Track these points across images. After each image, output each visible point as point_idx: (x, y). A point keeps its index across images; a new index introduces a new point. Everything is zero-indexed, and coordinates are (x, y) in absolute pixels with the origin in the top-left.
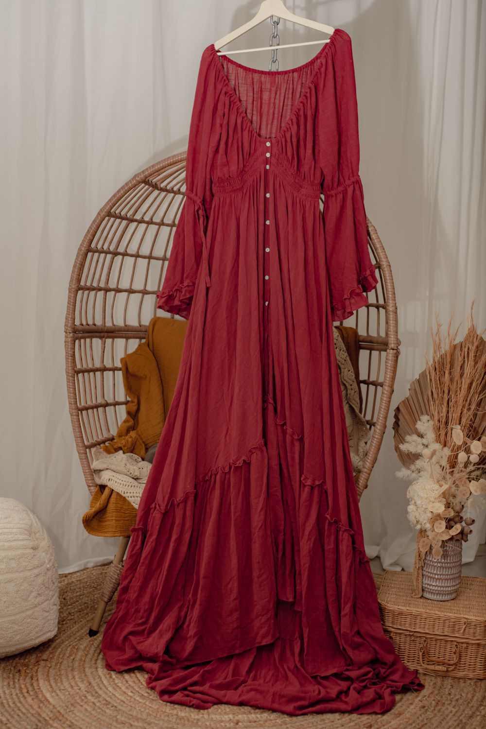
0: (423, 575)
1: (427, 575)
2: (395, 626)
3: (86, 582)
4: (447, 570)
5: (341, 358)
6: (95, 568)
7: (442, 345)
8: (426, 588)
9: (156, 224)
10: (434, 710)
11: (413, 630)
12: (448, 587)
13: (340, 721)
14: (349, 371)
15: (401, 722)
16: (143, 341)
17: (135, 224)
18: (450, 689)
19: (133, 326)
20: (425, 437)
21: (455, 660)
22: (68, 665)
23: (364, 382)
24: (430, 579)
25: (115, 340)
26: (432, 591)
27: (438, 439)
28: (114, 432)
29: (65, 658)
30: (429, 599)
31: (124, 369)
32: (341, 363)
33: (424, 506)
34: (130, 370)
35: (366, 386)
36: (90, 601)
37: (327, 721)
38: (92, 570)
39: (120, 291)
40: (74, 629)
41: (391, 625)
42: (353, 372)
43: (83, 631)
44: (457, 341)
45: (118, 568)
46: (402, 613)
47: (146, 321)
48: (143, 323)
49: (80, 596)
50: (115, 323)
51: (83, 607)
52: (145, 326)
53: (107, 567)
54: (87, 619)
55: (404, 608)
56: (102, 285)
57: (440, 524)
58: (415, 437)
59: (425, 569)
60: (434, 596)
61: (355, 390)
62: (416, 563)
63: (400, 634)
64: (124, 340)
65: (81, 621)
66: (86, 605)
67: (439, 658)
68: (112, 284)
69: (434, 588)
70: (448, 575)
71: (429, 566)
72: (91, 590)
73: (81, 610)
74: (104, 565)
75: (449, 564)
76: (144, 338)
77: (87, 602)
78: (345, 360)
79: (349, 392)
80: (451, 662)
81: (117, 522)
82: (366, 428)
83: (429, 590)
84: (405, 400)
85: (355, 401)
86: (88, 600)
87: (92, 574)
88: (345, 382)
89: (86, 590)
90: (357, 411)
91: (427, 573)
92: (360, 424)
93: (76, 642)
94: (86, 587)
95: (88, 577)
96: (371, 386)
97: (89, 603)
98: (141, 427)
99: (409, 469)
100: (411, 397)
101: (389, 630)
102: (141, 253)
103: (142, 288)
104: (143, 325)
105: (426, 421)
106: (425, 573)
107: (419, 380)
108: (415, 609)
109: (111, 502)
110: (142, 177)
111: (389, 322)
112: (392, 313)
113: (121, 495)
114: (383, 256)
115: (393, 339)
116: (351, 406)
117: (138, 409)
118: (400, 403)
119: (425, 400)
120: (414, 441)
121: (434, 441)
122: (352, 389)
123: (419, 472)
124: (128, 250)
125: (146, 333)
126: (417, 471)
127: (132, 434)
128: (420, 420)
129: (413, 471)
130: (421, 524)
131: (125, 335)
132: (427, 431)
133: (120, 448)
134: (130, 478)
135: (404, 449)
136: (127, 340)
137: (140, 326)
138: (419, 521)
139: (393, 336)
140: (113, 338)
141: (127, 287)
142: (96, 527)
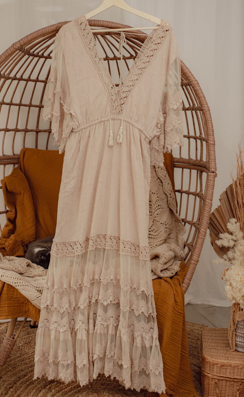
0: (236, 335)
1: (239, 335)
2: (219, 375)
5: (163, 175)
8: (238, 344)
9: (25, 80)
11: (232, 377)
14: (168, 184)
16: (16, 166)
17: (10, 80)
19: (8, 156)
20: (234, 234)
23: (179, 191)
24: (241, 338)
30: (240, 352)
31: (4, 187)
32: (163, 178)
33: (239, 288)
34: (9, 188)
35: (180, 194)
41: (215, 374)
42: (171, 185)
45: (9, 340)
46: (224, 365)
47: (18, 151)
48: (15, 153)
52: (17, 155)
58: (226, 235)
59: (237, 330)
61: (173, 198)
62: (231, 327)
63: (222, 380)
64: (2, 166)
71: (241, 328)
76: (17, 163)
78: (165, 176)
79: (169, 199)
81: (9, 308)
82: (182, 225)
83: (241, 346)
85: (173, 205)
88: (166, 192)
90: (175, 212)
91: (239, 334)
92: (177, 222)
96: (183, 194)
98: (18, 230)
99: (222, 258)
100: (222, 206)
101: (214, 377)
102: (14, 102)
103: (14, 127)
104: (16, 154)
105: (234, 223)
106: (237, 333)
107: (226, 192)
108: (233, 362)
109: (3, 293)
110: (18, 45)
111: (210, 152)
112: (212, 145)
113: (12, 286)
114: (205, 103)
115: (213, 165)
116: (170, 209)
117: (16, 217)
118: (214, 210)
119: (233, 207)
120: (226, 238)
121: (242, 238)
122: (171, 197)
123: (230, 260)
124: (4, 100)
125: (18, 160)
126: (228, 260)
127: (12, 237)
128: (229, 222)
129: (225, 260)
130: (236, 299)
131: (3, 162)
132: (235, 230)
133: (4, 248)
134: (17, 273)
135: (219, 244)
136: (5, 166)
137: (14, 155)
138: (234, 298)
139: (213, 163)
141: (4, 127)
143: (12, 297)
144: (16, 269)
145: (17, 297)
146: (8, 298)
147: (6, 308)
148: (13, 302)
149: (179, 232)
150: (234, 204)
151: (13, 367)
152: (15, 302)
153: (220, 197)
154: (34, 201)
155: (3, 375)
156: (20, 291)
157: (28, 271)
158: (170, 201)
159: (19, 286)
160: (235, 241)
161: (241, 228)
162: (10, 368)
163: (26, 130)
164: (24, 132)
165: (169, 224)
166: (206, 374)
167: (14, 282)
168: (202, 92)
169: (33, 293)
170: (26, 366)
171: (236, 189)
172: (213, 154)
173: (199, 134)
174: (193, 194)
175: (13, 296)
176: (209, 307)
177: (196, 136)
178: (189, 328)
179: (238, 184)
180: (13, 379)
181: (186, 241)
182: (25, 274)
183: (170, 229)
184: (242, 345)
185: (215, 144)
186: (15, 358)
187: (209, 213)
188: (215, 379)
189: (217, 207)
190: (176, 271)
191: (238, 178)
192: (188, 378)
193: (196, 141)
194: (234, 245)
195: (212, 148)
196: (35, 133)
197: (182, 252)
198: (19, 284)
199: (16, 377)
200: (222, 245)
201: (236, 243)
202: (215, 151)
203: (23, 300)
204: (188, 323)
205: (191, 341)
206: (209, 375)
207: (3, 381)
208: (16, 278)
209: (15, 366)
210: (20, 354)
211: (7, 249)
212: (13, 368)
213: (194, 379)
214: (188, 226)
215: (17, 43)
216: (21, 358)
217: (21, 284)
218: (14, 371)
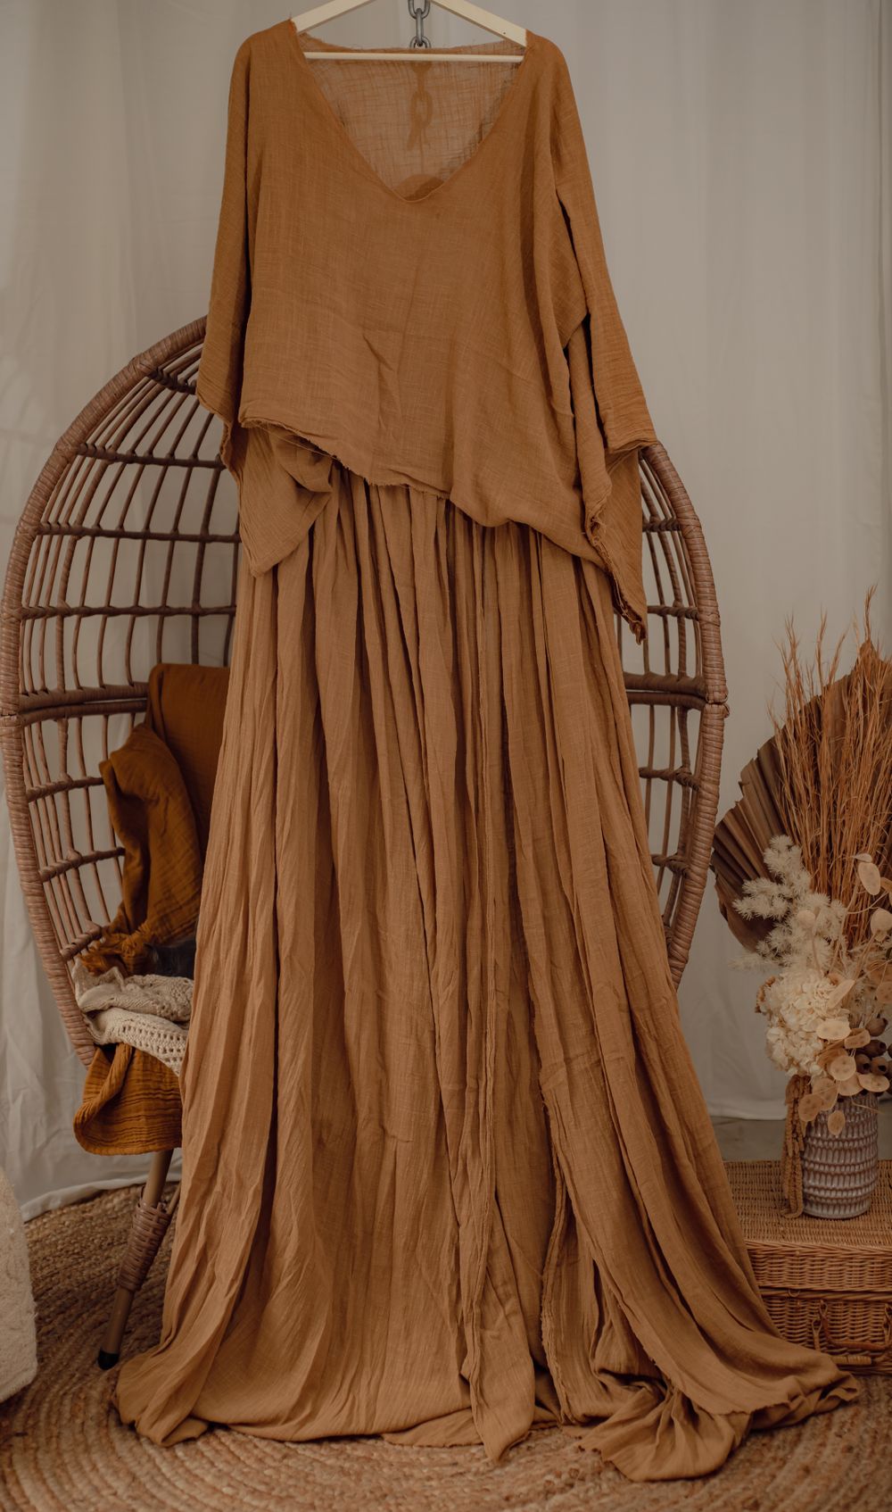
0: (803, 1170)
1: (812, 1170)
3: (56, 1244)
4: (854, 1154)
6: (65, 1211)
7: (806, 687)
8: (811, 1195)
9: (158, 462)
10: (873, 1452)
11: (798, 1287)
12: (857, 1189)
13: (690, 1500)
15: (815, 1487)
16: (141, 718)
17: (118, 465)
18: (888, 1402)
19: (117, 687)
20: (785, 880)
21: (887, 1339)
22: (75, 1440)
24: (818, 1176)
25: (84, 719)
26: (823, 1201)
27: (815, 887)
29: (64, 1422)
30: (817, 1218)
31: (108, 781)
33: (804, 1029)
34: (123, 785)
37: (664, 1503)
38: (61, 1215)
39: (90, 612)
40: (61, 1354)
43: (81, 1357)
44: (839, 676)
45: (152, 1217)
46: (770, 1254)
47: (142, 673)
48: (135, 679)
49: (52, 1276)
50: (82, 684)
51: (64, 1300)
52: (141, 684)
53: (88, 1204)
55: (776, 1243)
56: (55, 603)
57: (844, 1063)
58: (764, 883)
59: (806, 1156)
60: (828, 1210)
62: (787, 1147)
63: (771, 1297)
64: (100, 718)
65: (71, 1335)
66: (70, 1296)
67: (852, 1338)
68: (73, 601)
69: (828, 1194)
70: (854, 1165)
71: (816, 1149)
72: (70, 1260)
73: (63, 1309)
74: (84, 1200)
75: (856, 1143)
76: (141, 710)
77: (69, 1288)
80: (879, 1345)
81: (150, 1121)
83: (818, 1199)
87: (64, 1224)
89: (61, 1262)
91: (811, 1165)
93: (75, 1384)
94: (58, 1254)
95: (55, 1230)
97: (76, 1289)
99: (755, 950)
100: (746, 800)
102: (128, 528)
103: (130, 603)
104: (137, 683)
105: (783, 847)
106: (807, 1164)
107: (759, 761)
108: (799, 1243)
109: (133, 1078)
110: (148, 362)
111: (707, 645)
112: (711, 627)
113: (154, 1059)
114: (686, 507)
115: (717, 682)
118: (727, 814)
119: (778, 804)
120: (763, 892)
121: (808, 888)
123: (778, 956)
124: (101, 524)
125: (145, 699)
126: (772, 955)
127: (143, 928)
128: (770, 846)
129: (764, 956)
130: (798, 1065)
131: (101, 707)
132: (788, 869)
133: (119, 957)
134: (166, 1022)
135: (744, 912)
136: (107, 717)
137: (132, 684)
138: (792, 1060)
139: (717, 676)
140: (80, 716)
141: (101, 604)
142: (99, 1136)
143: (159, 1089)
144: (163, 1009)
145: (172, 1090)
146: (147, 1092)
147: (143, 1120)
148: (161, 1102)
150: (783, 794)
152: (168, 1103)
153: (742, 775)
160: (790, 900)
161: (803, 862)
163: (162, 610)
167: (161, 1047)
168: (677, 476)
171: (785, 752)
172: (714, 651)
173: (673, 599)
174: (661, 775)
175: (162, 1086)
177: (663, 606)
179: (791, 737)
184: (821, 1198)
185: (719, 622)
187: (711, 820)
189: (733, 806)
191: (789, 719)
193: (665, 622)
194: (788, 912)
196: (189, 618)
198: (174, 1053)
200: (753, 913)
201: (792, 907)
202: (720, 643)
207: (137, 1339)
208: (165, 1036)
211: (129, 957)
215: (145, 355)
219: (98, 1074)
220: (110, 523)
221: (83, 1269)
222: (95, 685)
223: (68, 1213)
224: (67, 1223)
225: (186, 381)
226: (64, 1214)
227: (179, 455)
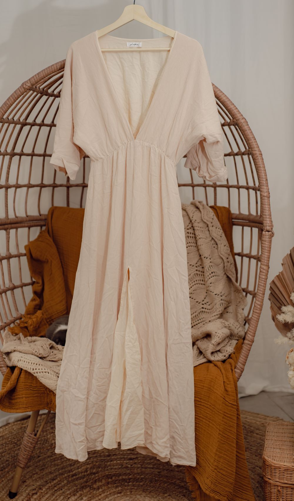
2: (282, 481)
3: (8, 438)
5: (218, 235)
6: (15, 423)
9: (47, 125)
14: (225, 246)
16: (44, 228)
17: (29, 126)
19: (33, 216)
23: (239, 254)
25: (19, 230)
28: (22, 310)
31: (28, 254)
32: (218, 239)
34: (34, 255)
35: (240, 258)
36: (11, 458)
38: (13, 426)
41: (278, 480)
42: (228, 246)
43: (3, 492)
45: (30, 438)
46: (288, 469)
47: (45, 209)
48: (42, 213)
49: (2, 453)
50: (17, 215)
51: (4, 465)
52: (44, 215)
53: (25, 421)
54: (8, 478)
56: (3, 183)
58: (290, 307)
61: (231, 263)
63: (287, 487)
64: (26, 229)
66: (7, 463)
68: (12, 181)
72: (12, 446)
73: (2, 469)
74: (21, 420)
76: (45, 225)
77: (8, 459)
78: (221, 237)
79: (226, 265)
81: (27, 399)
82: (243, 296)
84: (279, 274)
85: (232, 272)
86: (9, 458)
87: (13, 429)
88: (222, 256)
89: (8, 446)
90: (234, 280)
92: (237, 292)
94: (8, 443)
95: (9, 432)
96: (244, 258)
97: (10, 460)
98: (46, 305)
99: (286, 336)
100: (285, 272)
101: (277, 484)
102: (36, 152)
103: (39, 182)
104: (42, 215)
107: (291, 255)
109: (20, 381)
110: (29, 85)
111: (264, 206)
112: (266, 198)
113: (30, 373)
115: (268, 222)
116: (228, 277)
117: (43, 289)
118: (275, 278)
120: (289, 312)
122: (228, 262)
124: (24, 151)
125: (46, 221)
126: (293, 339)
127: (39, 313)
129: (290, 339)
131: (26, 225)
133: (26, 327)
134: (37, 358)
135: (281, 320)
136: (29, 228)
137: (40, 215)
139: (268, 219)
140: (17, 228)
141: (26, 182)
142: (7, 404)
143: (31, 386)
144: (36, 352)
145: (36, 386)
146: (26, 387)
147: (24, 399)
148: (32, 391)
149: (239, 305)
151: (41, 468)
152: (35, 392)
153: (283, 260)
154: (63, 270)
155: (28, 479)
156: (39, 379)
157: (52, 354)
158: (227, 266)
159: (37, 373)
162: (37, 470)
163: (54, 185)
164: (51, 188)
165: (225, 295)
166: (267, 480)
167: (32, 368)
169: (53, 381)
170: (56, 467)
172: (267, 209)
173: (258, 184)
174: (254, 257)
175: (32, 385)
176: (288, 396)
177: (255, 186)
178: (260, 422)
180: (38, 484)
181: (246, 315)
182: (48, 357)
183: (227, 301)
185: (270, 196)
186: (45, 458)
188: (277, 486)
190: (229, 354)
192: (246, 485)
193: (256, 193)
195: (266, 201)
196: (65, 188)
197: (240, 329)
198: (37, 370)
199: (42, 481)
200: (285, 321)
202: (269, 205)
203: (44, 390)
204: (259, 416)
205: (260, 438)
206: (271, 481)
207: (26, 486)
208: (34, 364)
209: (43, 467)
210: (52, 453)
211: (31, 328)
212: (41, 470)
213: (257, 485)
214: (250, 297)
215: (27, 81)
216: (51, 458)
217: (41, 370)
218: (42, 474)
219: (7, 379)
220: (28, 149)
221: (16, 450)
222: (23, 215)
223: (16, 425)
224: (15, 429)
225: (53, 92)
226: (14, 425)
227: (46, 122)
